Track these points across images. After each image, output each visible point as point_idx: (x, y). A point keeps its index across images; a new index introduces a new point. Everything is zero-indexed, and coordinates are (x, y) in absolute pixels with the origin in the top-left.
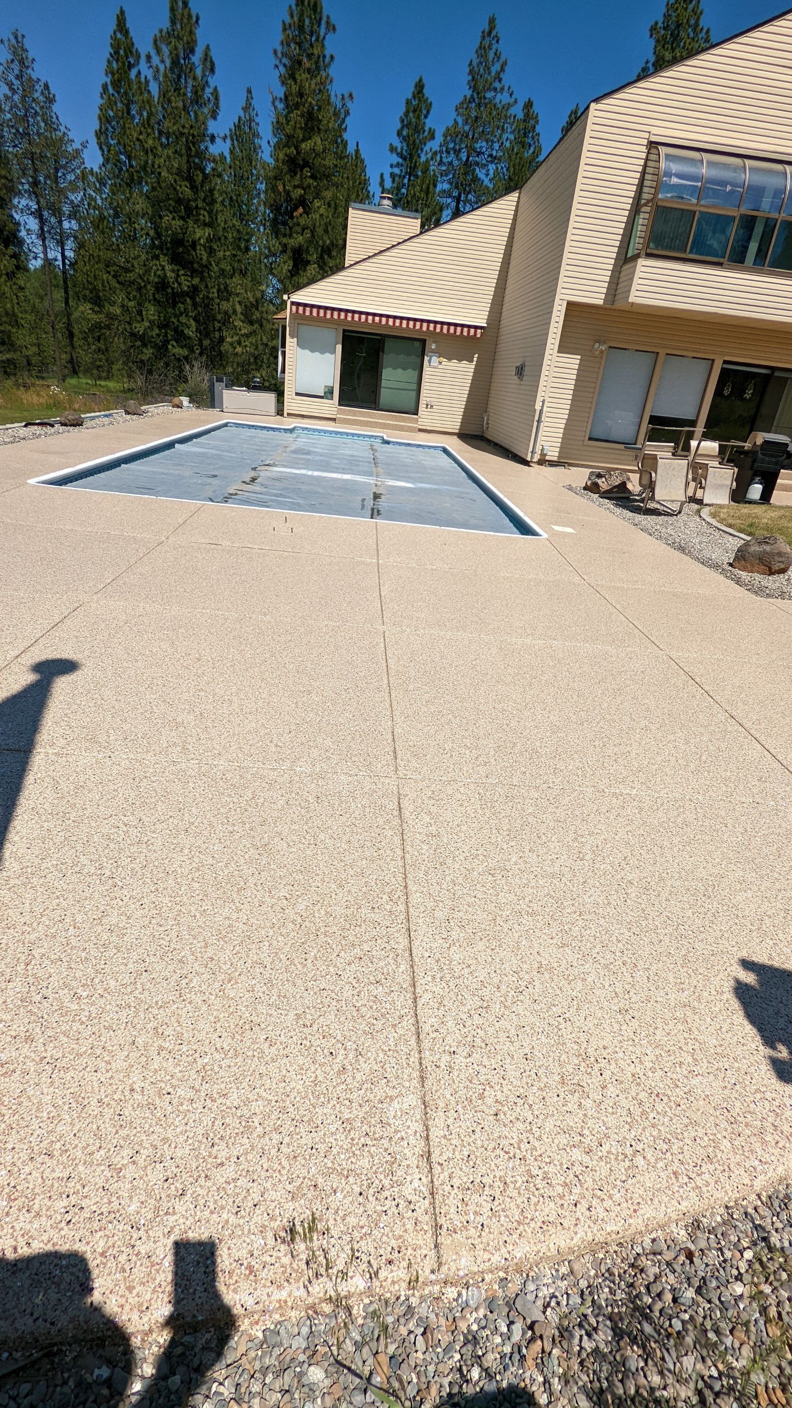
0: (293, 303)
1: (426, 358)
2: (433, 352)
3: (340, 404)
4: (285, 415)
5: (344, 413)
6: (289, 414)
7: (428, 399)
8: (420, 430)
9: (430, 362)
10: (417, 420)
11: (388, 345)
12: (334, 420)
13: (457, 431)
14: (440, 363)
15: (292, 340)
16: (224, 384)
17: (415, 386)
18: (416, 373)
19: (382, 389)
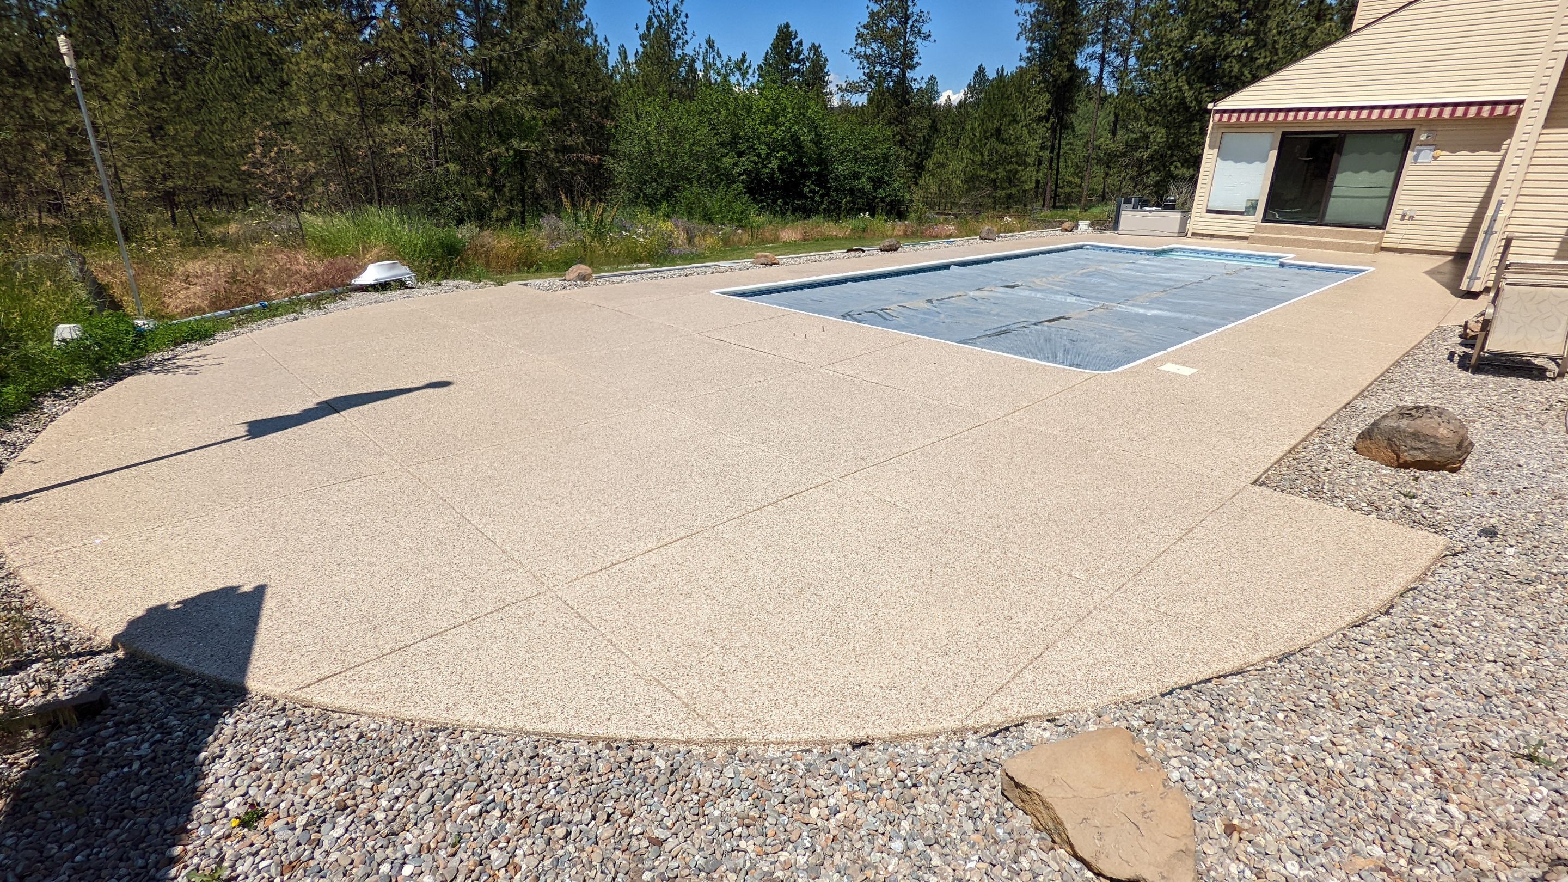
0: (1217, 111)
1: (1411, 154)
2: (1424, 144)
3: (1265, 220)
4: (1189, 235)
5: (1265, 230)
6: (1193, 234)
7: (1406, 208)
8: (1383, 249)
9: (1416, 158)
10: (1382, 236)
11: (1349, 143)
12: (1246, 238)
13: (1454, 250)
14: (1435, 158)
15: (1211, 152)
16: (1132, 206)
17: (1387, 192)
18: (1393, 174)
19: (1332, 200)
